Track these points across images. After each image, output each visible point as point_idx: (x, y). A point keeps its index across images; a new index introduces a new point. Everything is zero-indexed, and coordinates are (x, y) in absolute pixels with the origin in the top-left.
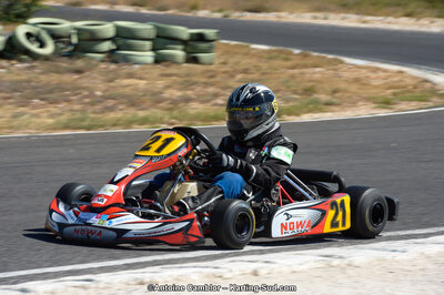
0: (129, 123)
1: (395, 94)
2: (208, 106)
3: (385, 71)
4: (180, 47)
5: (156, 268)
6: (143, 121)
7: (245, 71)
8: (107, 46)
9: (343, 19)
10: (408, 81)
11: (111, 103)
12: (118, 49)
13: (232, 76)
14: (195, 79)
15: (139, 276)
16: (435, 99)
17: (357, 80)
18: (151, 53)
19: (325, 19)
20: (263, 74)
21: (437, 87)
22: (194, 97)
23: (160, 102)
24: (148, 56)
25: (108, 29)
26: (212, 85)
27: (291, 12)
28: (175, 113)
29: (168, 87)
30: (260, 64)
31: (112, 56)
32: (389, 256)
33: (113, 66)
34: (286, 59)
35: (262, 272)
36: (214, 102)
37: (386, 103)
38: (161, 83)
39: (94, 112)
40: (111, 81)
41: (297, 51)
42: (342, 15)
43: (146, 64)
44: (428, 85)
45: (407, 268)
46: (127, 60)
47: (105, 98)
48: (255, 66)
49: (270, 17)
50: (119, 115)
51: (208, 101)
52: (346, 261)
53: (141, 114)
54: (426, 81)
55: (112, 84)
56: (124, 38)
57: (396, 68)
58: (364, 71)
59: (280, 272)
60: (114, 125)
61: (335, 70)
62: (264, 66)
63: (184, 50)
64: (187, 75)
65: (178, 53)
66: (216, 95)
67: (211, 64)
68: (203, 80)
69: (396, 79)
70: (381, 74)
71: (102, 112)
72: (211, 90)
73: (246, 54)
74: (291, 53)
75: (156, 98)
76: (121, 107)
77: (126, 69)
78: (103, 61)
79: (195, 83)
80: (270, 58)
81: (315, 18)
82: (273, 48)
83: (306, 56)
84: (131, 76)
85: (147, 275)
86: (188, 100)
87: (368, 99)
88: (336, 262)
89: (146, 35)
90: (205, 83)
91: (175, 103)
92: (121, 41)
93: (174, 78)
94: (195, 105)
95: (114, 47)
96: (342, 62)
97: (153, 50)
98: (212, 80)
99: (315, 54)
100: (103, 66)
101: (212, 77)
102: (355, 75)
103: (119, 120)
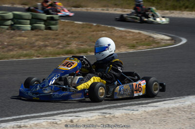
0: (19, 57)
1: (137, 43)
2: (55, 48)
3: (133, 33)
4: (43, 23)
5: (27, 120)
6: (26, 56)
7: (72, 33)
8: (9, 22)
9: (115, 10)
10: (143, 37)
11: (11, 48)
12: (14, 24)
13: (66, 35)
14: (49, 37)
15: (19, 124)
16: (154, 45)
17: (121, 37)
18: (29, 26)
19: (108, 10)
20: (80, 34)
21: (155, 40)
22: (49, 45)
23: (34, 47)
24: (28, 27)
25: (10, 15)
26: (57, 39)
27: (93, 8)
28: (40, 52)
29: (37, 40)
30: (78, 30)
31: (12, 27)
32: (130, 112)
33: (12, 31)
34: (90, 28)
35: (75, 121)
36: (57, 47)
37: (133, 47)
38: (34, 39)
39: (3, 52)
40: (11, 38)
41: (95, 24)
42: (115, 9)
43: (28, 30)
44: (151, 39)
45: (139, 117)
46: (19, 29)
47: (8, 45)
48: (77, 31)
49: (84, 10)
50: (15, 53)
51: (55, 46)
52: (112, 115)
53: (25, 52)
54: (150, 37)
55: (12, 39)
56: (17, 19)
57: (137, 31)
58: (124, 33)
59: (82, 121)
60: (12, 57)
61: (111, 32)
62: (80, 31)
63: (44, 24)
64: (46, 35)
65: (42, 25)
66: (59, 44)
67: (57, 30)
68: (53, 37)
69: (137, 36)
70: (131, 34)
71: (7, 52)
72: (57, 41)
73: (72, 26)
74: (92, 25)
75: (32, 45)
76: (16, 49)
77: (18, 32)
78: (8, 29)
79: (49, 39)
80: (83, 27)
81: (103, 10)
82: (85, 23)
83: (99, 26)
84: (20, 36)
85: (23, 123)
86: (46, 46)
87: (125, 45)
88: (107, 116)
89: (27, 18)
90: (54, 39)
91: (40, 47)
92: (16, 21)
93: (40, 36)
94: (49, 48)
95: (13, 23)
96: (114, 29)
97: (30, 24)
98: (57, 37)
99: (103, 25)
100: (8, 31)
101: (57, 36)
102: (120, 34)
103: (14, 55)
